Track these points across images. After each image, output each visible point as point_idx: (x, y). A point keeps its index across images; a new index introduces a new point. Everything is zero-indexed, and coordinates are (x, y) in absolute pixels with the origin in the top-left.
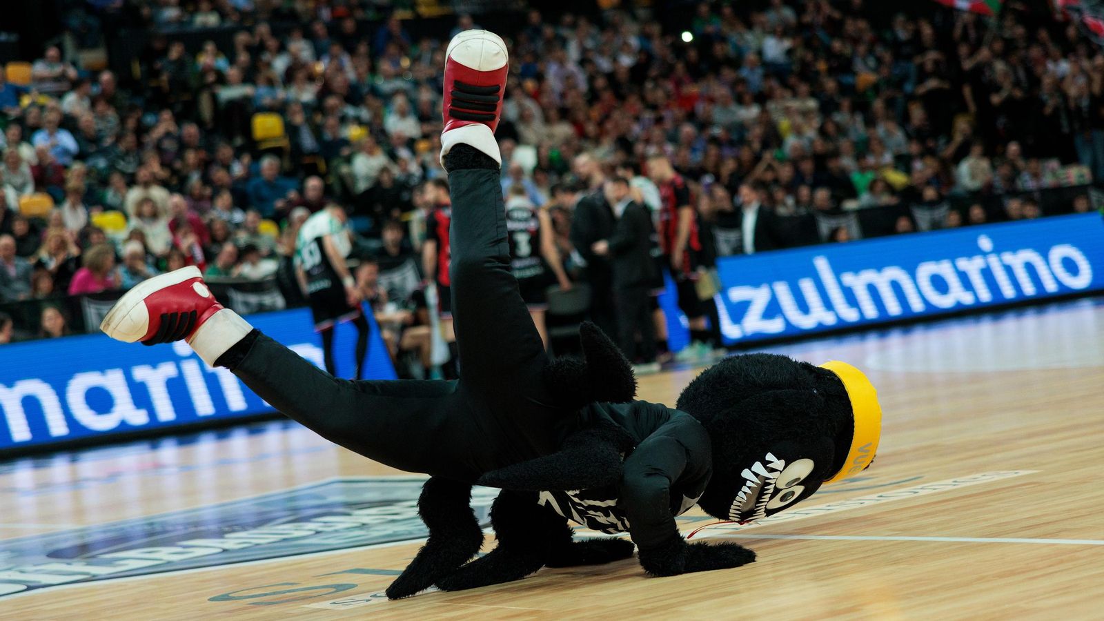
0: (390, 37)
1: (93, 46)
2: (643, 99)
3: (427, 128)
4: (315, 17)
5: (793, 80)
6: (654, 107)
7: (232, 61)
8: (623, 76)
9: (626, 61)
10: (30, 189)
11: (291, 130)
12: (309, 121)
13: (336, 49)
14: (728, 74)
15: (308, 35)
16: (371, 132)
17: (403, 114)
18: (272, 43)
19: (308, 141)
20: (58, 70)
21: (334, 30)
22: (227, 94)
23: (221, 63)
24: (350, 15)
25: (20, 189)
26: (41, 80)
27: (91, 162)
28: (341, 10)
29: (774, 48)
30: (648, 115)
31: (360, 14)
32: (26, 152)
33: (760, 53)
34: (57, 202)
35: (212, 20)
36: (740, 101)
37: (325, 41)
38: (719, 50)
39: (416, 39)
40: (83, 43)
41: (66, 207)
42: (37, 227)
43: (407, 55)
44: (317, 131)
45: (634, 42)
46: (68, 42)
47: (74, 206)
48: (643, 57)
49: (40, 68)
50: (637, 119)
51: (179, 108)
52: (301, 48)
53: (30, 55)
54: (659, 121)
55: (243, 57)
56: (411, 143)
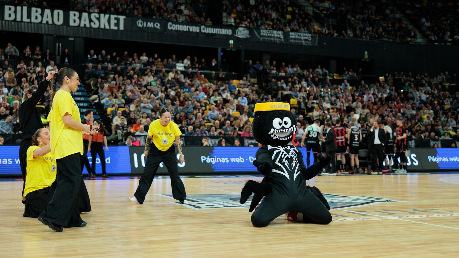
0: (327, 83)
1: (254, 78)
2: (388, 106)
3: (333, 106)
4: (309, 76)
5: (428, 105)
6: (391, 108)
7: (287, 85)
8: (384, 99)
9: (385, 96)
10: (235, 110)
11: (299, 103)
12: (304, 101)
13: (313, 85)
14: (411, 102)
15: (306, 81)
16: (318, 106)
17: (327, 103)
18: (297, 82)
19: (303, 106)
20: (245, 82)
21: (313, 79)
22: (285, 93)
23: (284, 86)
24: (317, 77)
25: (233, 110)
26: (241, 84)
27: (250, 105)
28: (315, 75)
29: (424, 97)
30: (389, 109)
31: (320, 77)
32: (236, 101)
33: (420, 97)
34: (241, 114)
35: (283, 74)
36: (413, 109)
37: (310, 82)
38: (410, 95)
39: (332, 84)
40: (252, 77)
41: (243, 115)
42: (236, 118)
43: (330, 88)
44: (306, 104)
45: (388, 91)
46: (249, 76)
47: (245, 116)
48: (389, 95)
49: (241, 82)
50: (386, 110)
51: (273, 94)
52: (304, 84)
53: (239, 78)
54: (392, 111)
55: (290, 84)
56: (328, 110)
